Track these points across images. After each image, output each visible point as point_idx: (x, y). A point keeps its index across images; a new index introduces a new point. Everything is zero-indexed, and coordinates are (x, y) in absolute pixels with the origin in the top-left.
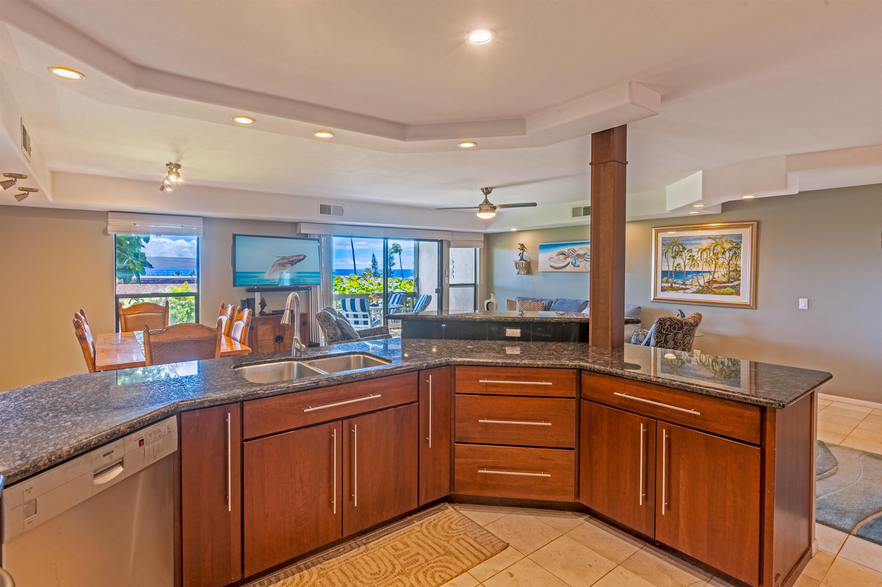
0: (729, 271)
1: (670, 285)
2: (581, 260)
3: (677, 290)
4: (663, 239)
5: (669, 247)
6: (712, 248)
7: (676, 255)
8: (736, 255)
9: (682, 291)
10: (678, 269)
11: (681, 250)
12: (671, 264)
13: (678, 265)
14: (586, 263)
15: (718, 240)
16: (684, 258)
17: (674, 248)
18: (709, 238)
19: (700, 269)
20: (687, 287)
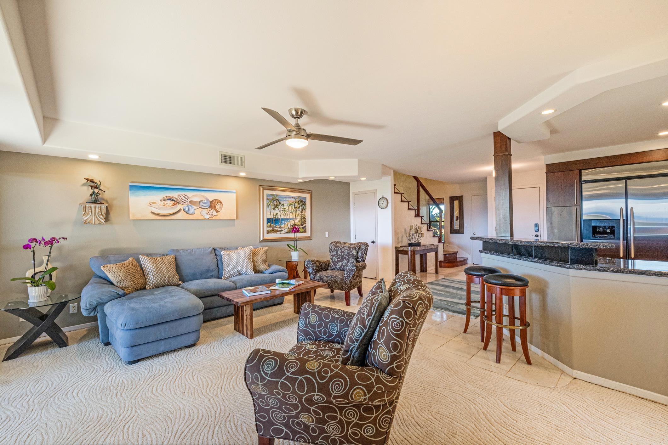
0: (302, 219)
1: (272, 228)
2: (196, 207)
3: (276, 232)
4: (268, 195)
5: (271, 201)
6: (294, 204)
7: (275, 207)
8: (304, 209)
9: (279, 232)
10: (276, 217)
11: (278, 204)
12: (272, 213)
13: (277, 214)
14: (202, 211)
15: (296, 199)
16: (280, 209)
17: (274, 202)
18: (293, 198)
19: (288, 217)
20: (282, 229)
